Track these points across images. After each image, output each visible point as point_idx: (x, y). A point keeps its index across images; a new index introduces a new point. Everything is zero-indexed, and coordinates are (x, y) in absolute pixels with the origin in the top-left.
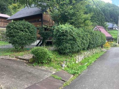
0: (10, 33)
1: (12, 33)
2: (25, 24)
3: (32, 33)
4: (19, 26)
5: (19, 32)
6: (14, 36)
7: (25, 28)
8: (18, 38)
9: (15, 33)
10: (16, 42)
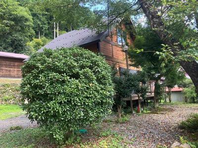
0: (36, 87)
1: (41, 87)
2: (82, 55)
3: (103, 81)
4: (63, 61)
5: (64, 81)
6: (46, 97)
7: (82, 67)
8: (61, 103)
9: (51, 84)
10: (55, 116)
